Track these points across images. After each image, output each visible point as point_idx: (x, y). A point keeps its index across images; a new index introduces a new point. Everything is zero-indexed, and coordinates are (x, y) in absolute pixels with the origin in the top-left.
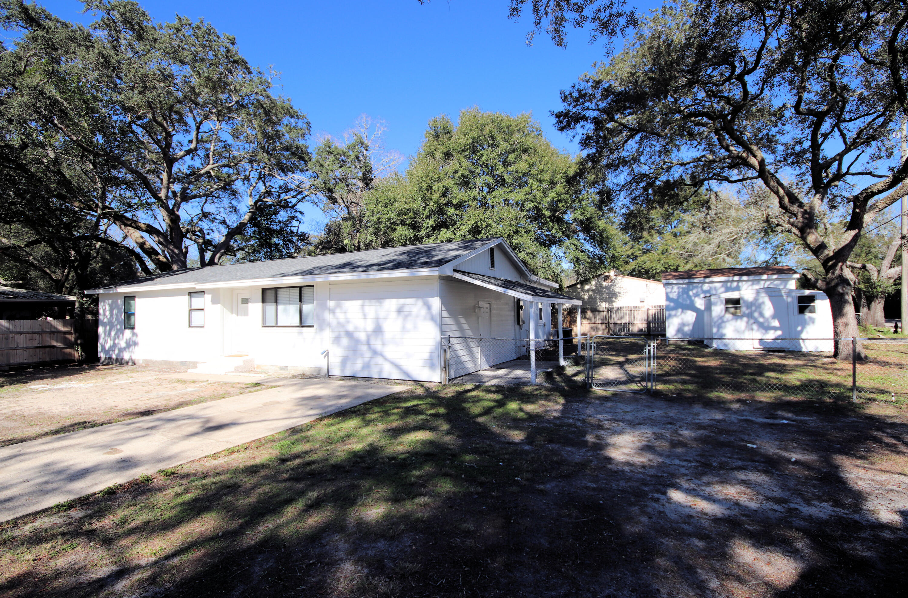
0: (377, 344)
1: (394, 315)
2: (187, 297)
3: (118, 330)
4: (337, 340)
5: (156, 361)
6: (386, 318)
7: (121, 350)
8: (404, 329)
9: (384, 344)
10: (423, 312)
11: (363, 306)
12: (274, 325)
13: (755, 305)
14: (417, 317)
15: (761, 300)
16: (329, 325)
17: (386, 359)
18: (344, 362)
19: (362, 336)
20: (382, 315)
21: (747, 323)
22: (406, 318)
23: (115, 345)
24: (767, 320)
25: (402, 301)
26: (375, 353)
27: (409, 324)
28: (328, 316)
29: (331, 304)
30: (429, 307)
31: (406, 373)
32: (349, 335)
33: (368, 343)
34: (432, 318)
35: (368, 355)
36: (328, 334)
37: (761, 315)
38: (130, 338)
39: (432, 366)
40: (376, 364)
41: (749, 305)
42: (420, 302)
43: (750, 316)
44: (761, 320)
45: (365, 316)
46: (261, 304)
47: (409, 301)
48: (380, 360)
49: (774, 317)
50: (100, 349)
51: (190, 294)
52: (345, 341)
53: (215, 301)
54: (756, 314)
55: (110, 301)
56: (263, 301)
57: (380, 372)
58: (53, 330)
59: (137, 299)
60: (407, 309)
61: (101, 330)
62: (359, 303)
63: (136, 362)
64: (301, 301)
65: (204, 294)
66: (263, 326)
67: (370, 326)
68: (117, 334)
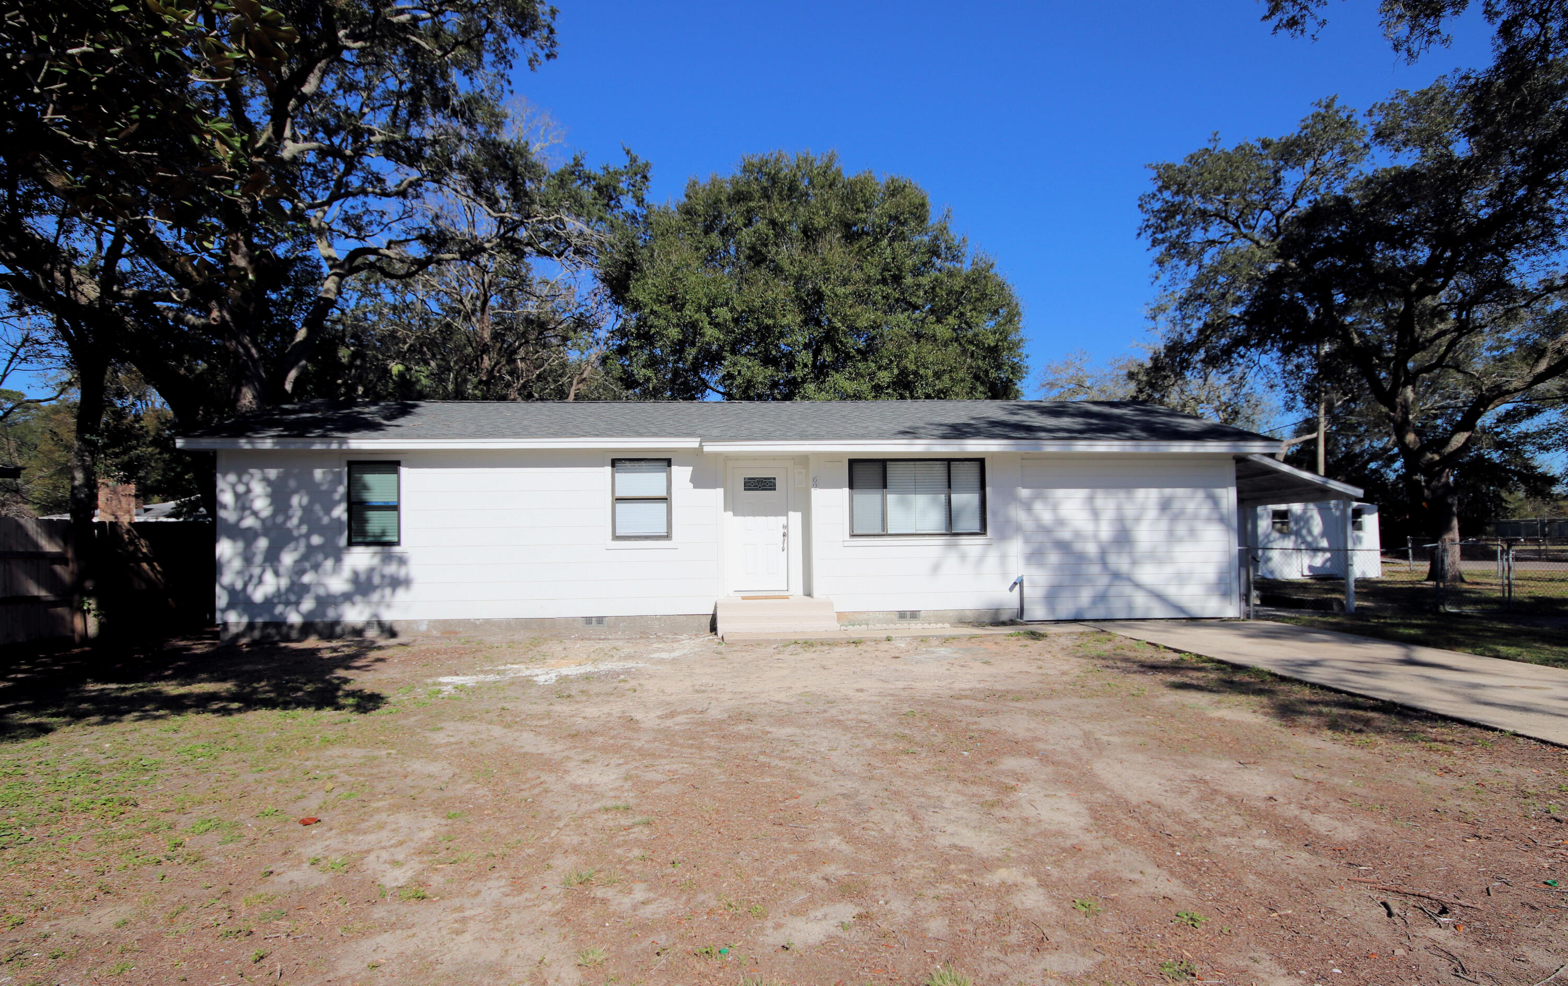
0: (1120, 562)
1: (1152, 513)
2: (609, 469)
3: (311, 550)
4: (1035, 556)
5: (488, 621)
6: (1138, 519)
7: (326, 601)
8: (1171, 536)
9: (1134, 563)
10: (1205, 510)
11: (1091, 499)
12: (880, 532)
13: (1303, 520)
14: (1195, 517)
15: (1309, 514)
16: (1019, 529)
17: (1138, 586)
18: (1052, 596)
19: (1091, 549)
20: (1130, 511)
21: (1295, 542)
22: (1175, 518)
23: (297, 591)
25: (1168, 491)
26: (1117, 576)
27: (1181, 529)
28: (1019, 515)
29: (1024, 493)
30: (1215, 502)
31: (1180, 609)
32: (1064, 547)
33: (1103, 561)
34: (1222, 520)
35: (1103, 581)
36: (1016, 548)
38: (372, 570)
39: (1225, 594)
40: (1120, 596)
41: (1298, 519)
42: (1200, 494)
43: (1298, 534)
44: (1309, 539)
45: (1095, 514)
46: (846, 490)
47: (1180, 492)
48: (1127, 590)
49: (1324, 534)
50: (222, 599)
51: (614, 463)
52: (1054, 558)
53: (698, 481)
54: (1304, 532)
55: (272, 473)
56: (851, 486)
57: (1130, 607)
58: (31, 550)
59: (404, 471)
60: (1177, 505)
61: (225, 549)
62: (1080, 494)
63: (397, 628)
64: (949, 487)
65: (669, 465)
66: (853, 535)
67: (1106, 531)
68: (309, 559)
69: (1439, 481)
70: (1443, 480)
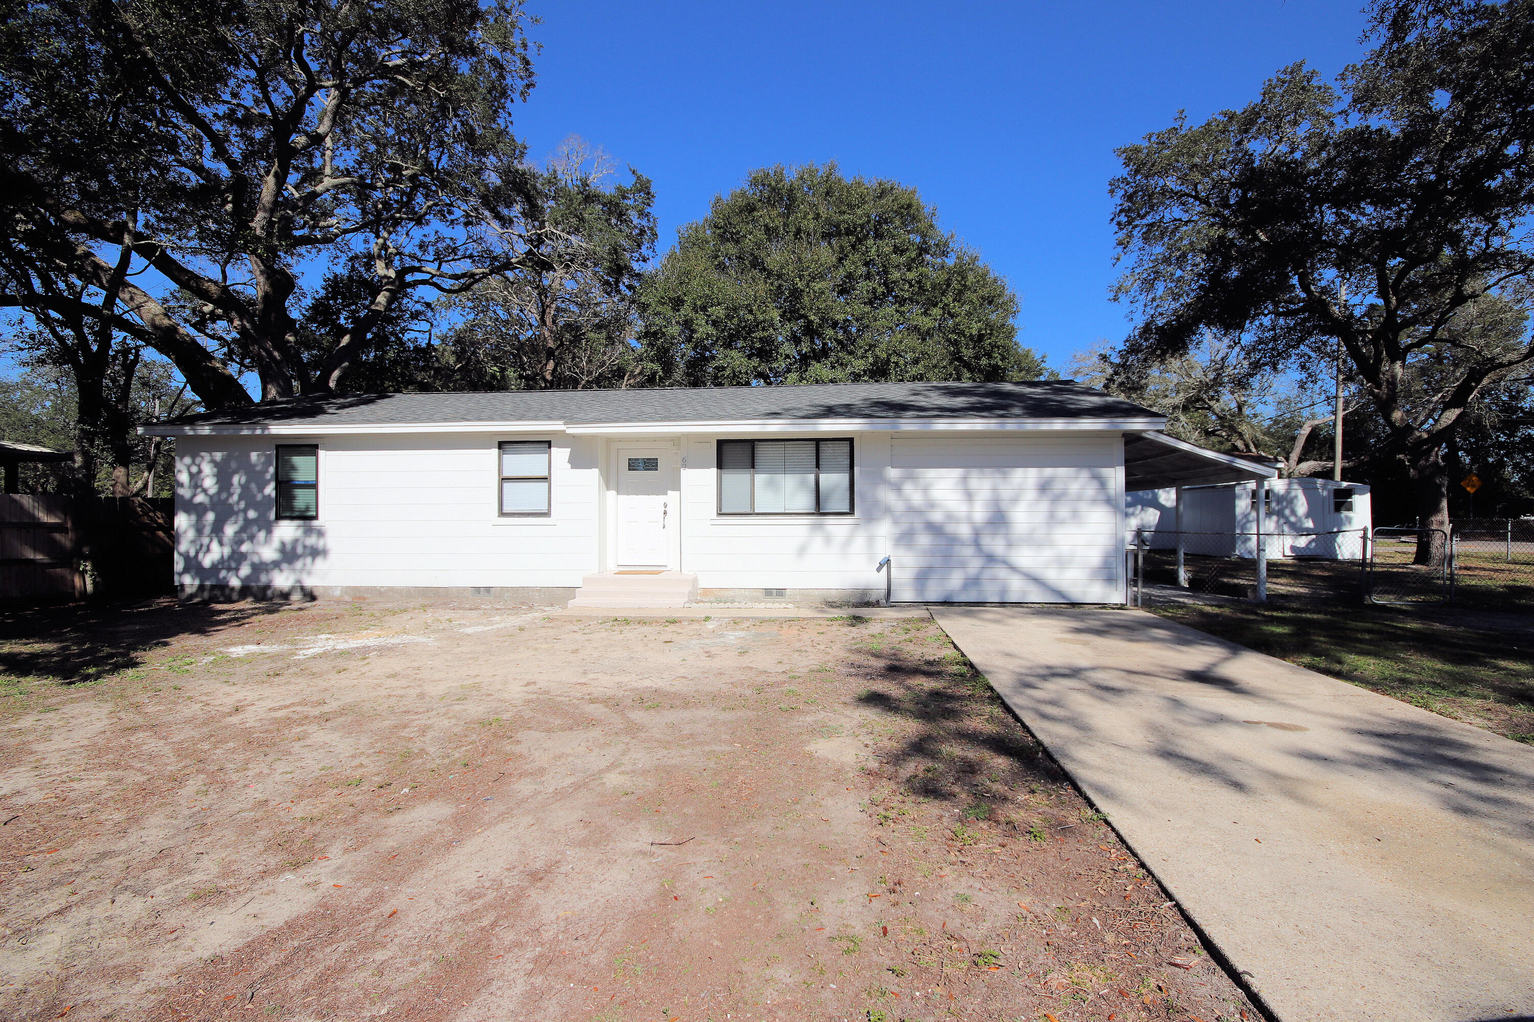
0: (996, 545)
1: (1031, 494)
2: (495, 451)
3: (248, 523)
4: (905, 538)
5: (391, 589)
6: (1015, 500)
7: (259, 568)
8: (1052, 519)
9: (1010, 545)
10: (1091, 490)
11: (965, 479)
12: (748, 511)
13: (1287, 500)
14: (1079, 499)
15: (1293, 494)
16: (888, 510)
17: (1013, 568)
18: (922, 578)
19: (964, 531)
20: (1006, 493)
21: (1278, 522)
22: (1057, 500)
23: (237, 558)
24: (1299, 519)
25: (1048, 472)
26: (991, 559)
27: (1063, 511)
28: (888, 496)
29: (893, 473)
30: (1102, 484)
31: (1059, 593)
32: (935, 529)
33: (977, 543)
34: (1109, 501)
35: (975, 565)
36: (885, 530)
37: (1293, 512)
38: (296, 541)
39: (1110, 579)
40: (994, 579)
41: (1280, 499)
42: (1085, 474)
43: (1280, 514)
44: (1293, 519)
45: (969, 496)
46: (714, 470)
47: (1062, 472)
48: (1002, 573)
49: (1308, 516)
50: (179, 565)
51: (501, 445)
52: (924, 540)
53: (576, 462)
54: (1287, 512)
55: (218, 456)
56: (720, 466)
57: (1004, 591)
58: (26, 520)
59: (322, 453)
60: (1058, 487)
61: (182, 521)
62: (953, 474)
63: (316, 593)
64: (818, 467)
65: (550, 447)
66: (720, 514)
67: (980, 513)
68: (247, 531)
69: (1427, 460)
70: (1432, 459)
